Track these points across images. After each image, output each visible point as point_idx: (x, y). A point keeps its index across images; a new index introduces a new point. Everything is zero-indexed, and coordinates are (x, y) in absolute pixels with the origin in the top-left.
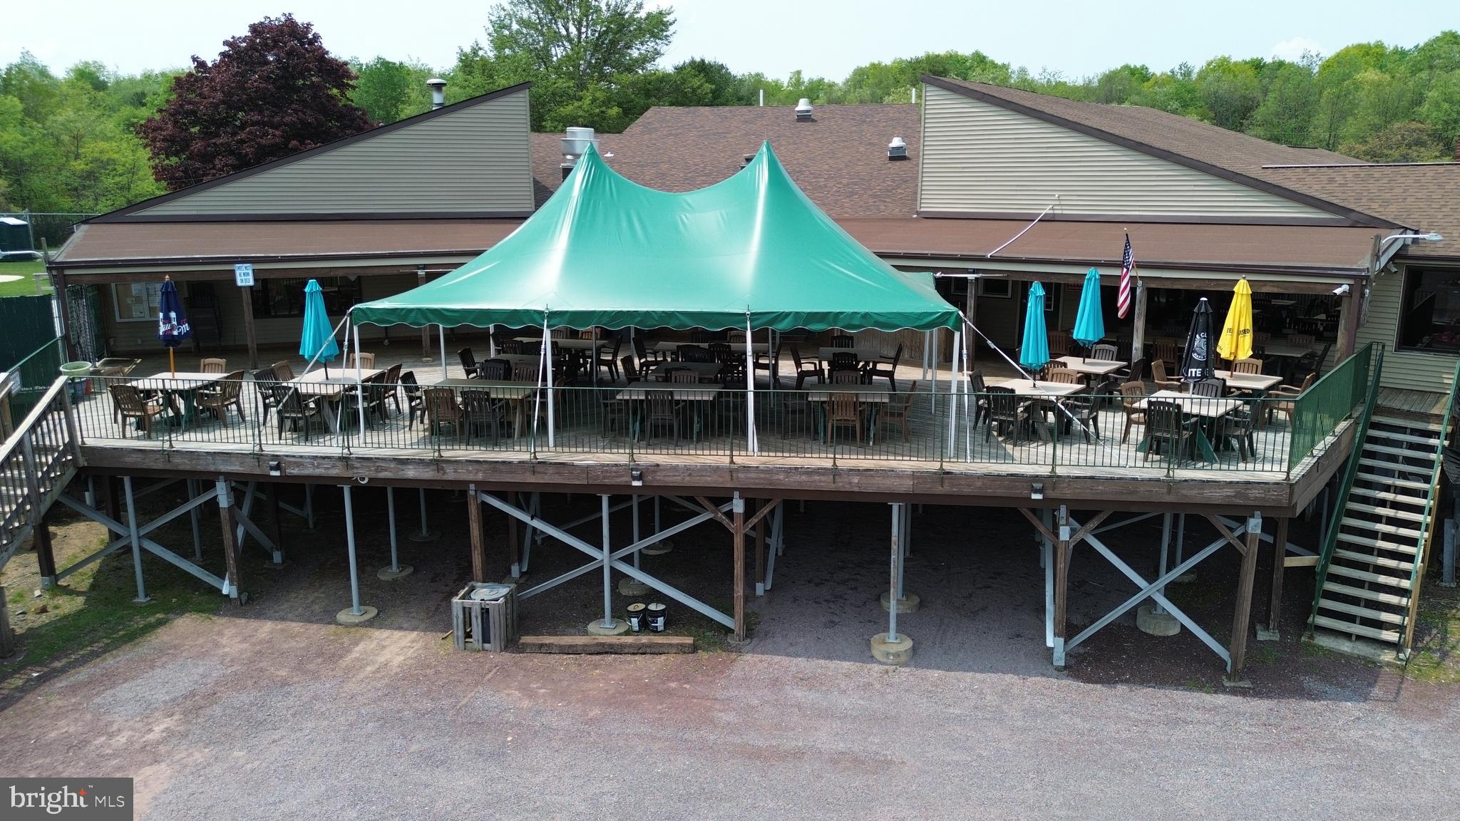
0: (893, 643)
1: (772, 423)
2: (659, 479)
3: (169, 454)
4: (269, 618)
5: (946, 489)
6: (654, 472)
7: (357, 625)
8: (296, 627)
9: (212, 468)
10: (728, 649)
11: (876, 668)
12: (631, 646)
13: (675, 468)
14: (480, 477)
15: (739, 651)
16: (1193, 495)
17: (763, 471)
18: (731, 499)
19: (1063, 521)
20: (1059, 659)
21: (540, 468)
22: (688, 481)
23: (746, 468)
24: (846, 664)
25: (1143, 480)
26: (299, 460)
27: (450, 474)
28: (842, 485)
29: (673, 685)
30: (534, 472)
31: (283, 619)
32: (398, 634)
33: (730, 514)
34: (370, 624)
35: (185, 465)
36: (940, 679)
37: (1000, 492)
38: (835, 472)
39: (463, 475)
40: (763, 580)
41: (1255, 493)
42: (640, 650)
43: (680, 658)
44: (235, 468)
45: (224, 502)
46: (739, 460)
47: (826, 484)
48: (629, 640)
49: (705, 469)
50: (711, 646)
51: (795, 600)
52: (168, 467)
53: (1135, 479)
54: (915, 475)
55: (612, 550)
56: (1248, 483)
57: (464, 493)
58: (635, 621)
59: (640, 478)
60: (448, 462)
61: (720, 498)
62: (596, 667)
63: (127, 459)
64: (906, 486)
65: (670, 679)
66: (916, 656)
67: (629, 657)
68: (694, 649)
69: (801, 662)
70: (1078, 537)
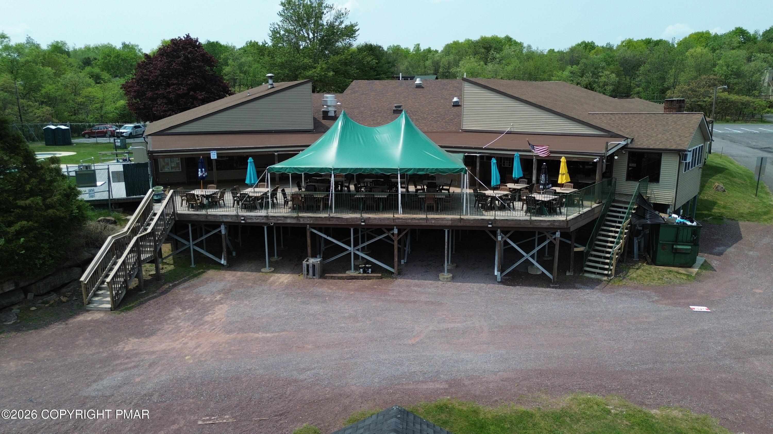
0: (446, 275)
1: (407, 206)
2: (371, 222)
3: (207, 216)
4: (239, 271)
5: (462, 224)
6: (369, 220)
7: (268, 272)
8: (248, 273)
9: (221, 220)
10: (393, 278)
11: (440, 282)
12: (361, 277)
13: (375, 219)
14: (312, 222)
15: (396, 278)
16: (538, 225)
17: (404, 219)
18: (393, 229)
19: (499, 234)
20: (499, 279)
21: (331, 219)
22: (380, 223)
23: (398, 218)
24: (430, 282)
25: (522, 220)
26: (251, 217)
27: (302, 221)
28: (429, 223)
29: (376, 287)
30: (329, 220)
31: (243, 271)
32: (283, 275)
33: (393, 234)
34: (273, 272)
35: (212, 219)
36: (460, 285)
37: (479, 225)
38: (427, 219)
39: (306, 221)
40: (404, 259)
41: (557, 224)
42: (364, 278)
43: (377, 280)
44: (229, 220)
45: (223, 232)
46: (396, 216)
47: (424, 223)
48: (360, 275)
49: (385, 219)
50: (386, 277)
51: (415, 265)
52: (206, 220)
53: (520, 220)
54: (452, 220)
55: (354, 247)
56: (554, 221)
57: (305, 228)
58: (361, 270)
59: (364, 222)
60: (301, 217)
61: (390, 228)
62: (350, 282)
63: (192, 218)
64: (449, 223)
65: (374, 285)
66: (453, 279)
67: (361, 280)
68: (381, 278)
69: (416, 281)
70: (504, 239)
